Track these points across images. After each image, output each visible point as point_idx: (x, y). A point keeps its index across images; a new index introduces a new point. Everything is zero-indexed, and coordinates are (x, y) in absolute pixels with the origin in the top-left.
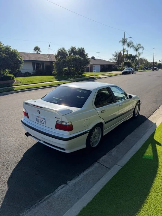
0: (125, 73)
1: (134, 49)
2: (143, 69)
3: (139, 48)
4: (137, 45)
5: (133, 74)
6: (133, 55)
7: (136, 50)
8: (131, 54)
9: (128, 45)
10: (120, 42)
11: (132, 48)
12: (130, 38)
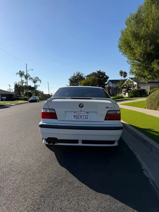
0: (32, 101)
1: (33, 81)
2: (41, 99)
3: (36, 81)
4: (35, 78)
5: (39, 102)
6: (32, 86)
7: (35, 82)
8: (30, 86)
9: (26, 78)
10: (17, 74)
11: (30, 80)
12: (32, 70)
